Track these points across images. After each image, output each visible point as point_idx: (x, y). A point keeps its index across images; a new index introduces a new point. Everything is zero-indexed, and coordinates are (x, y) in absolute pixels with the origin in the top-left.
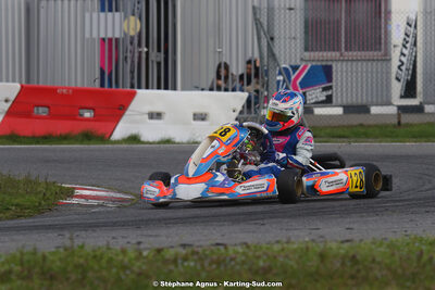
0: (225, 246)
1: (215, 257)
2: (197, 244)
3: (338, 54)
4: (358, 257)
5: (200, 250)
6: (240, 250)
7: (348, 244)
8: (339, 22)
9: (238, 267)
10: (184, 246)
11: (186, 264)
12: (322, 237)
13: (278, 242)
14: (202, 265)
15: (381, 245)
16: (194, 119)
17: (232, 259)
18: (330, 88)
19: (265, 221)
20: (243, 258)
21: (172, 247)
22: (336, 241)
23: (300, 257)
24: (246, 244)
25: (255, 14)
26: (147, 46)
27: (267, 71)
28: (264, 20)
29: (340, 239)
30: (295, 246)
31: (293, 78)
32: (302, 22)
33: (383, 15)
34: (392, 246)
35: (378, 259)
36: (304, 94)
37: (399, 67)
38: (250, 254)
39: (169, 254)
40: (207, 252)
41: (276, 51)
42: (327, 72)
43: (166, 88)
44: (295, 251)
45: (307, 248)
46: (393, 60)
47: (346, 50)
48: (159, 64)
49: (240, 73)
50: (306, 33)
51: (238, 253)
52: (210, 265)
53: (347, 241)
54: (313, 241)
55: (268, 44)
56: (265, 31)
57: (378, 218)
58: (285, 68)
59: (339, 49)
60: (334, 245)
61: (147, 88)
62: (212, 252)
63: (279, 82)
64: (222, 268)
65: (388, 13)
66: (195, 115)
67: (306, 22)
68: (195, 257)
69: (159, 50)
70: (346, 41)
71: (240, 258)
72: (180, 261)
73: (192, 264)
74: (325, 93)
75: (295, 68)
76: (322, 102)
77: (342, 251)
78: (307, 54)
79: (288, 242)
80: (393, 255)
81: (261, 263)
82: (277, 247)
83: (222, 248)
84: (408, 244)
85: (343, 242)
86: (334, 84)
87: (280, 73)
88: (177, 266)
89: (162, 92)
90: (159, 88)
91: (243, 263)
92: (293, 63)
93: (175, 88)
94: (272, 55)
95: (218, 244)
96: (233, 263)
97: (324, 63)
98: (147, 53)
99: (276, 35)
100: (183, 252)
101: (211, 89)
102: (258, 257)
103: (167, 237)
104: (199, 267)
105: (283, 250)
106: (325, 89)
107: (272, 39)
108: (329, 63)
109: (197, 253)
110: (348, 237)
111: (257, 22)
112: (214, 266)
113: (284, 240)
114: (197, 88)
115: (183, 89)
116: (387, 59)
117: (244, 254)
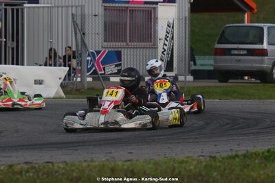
0: (52, 163)
1: (46, 170)
2: (35, 162)
3: (125, 44)
4: (135, 171)
5: (36, 166)
6: (62, 166)
7: (129, 162)
8: (126, 24)
9: (60, 177)
10: (26, 163)
11: (27, 174)
12: (113, 158)
13: (85, 161)
14: (38, 175)
15: (149, 163)
16: (35, 84)
17: (57, 172)
18: (120, 65)
19: (79, 148)
20: (63, 171)
21: (19, 164)
22: (122, 161)
23: (99, 171)
24: (65, 162)
25: (73, 18)
26: (6, 38)
27: (81, 54)
28: (79, 22)
29: (124, 159)
30: (96, 164)
31: (97, 58)
32: (103, 24)
33: (153, 20)
34: (156, 164)
35: (148, 172)
36: (104, 68)
37: (163, 53)
38: (68, 168)
39: (17, 168)
40: (41, 167)
41: (86, 42)
42: (118, 55)
43: (17, 64)
44: (96, 167)
45: (104, 165)
46: (159, 48)
47: (130, 41)
48: (13, 49)
49: (64, 54)
50: (105, 30)
51: (60, 168)
52: (43, 175)
53: (129, 161)
54: (108, 160)
55: (82, 37)
56: (79, 29)
57: (147, 146)
58: (92, 52)
59: (125, 41)
60: (120, 163)
61: (5, 64)
62: (44, 167)
63: (88, 60)
64: (50, 177)
65: (156, 19)
66: (35, 81)
67: (105, 24)
68: (33, 170)
69: (13, 40)
70: (130, 36)
71: (62, 171)
72: (24, 173)
73: (31, 175)
74: (117, 68)
75: (98, 52)
76: (115, 74)
77: (125, 167)
78: (105, 44)
79: (92, 161)
80: (157, 169)
81: (75, 174)
82: (85, 164)
83: (50, 165)
84: (166, 163)
85: (126, 161)
86: (122, 62)
87: (89, 56)
88: (22, 176)
89: (15, 66)
90: (13, 64)
91: (63, 174)
92: (97, 49)
93: (23, 64)
94: (84, 44)
95: (48, 162)
96: (57, 174)
97: (116, 50)
98: (5, 42)
99: (86, 32)
100: (26, 167)
101: (46, 65)
102: (73, 171)
103: (16, 157)
104: (35, 176)
105: (88, 166)
106: (116, 66)
107: (84, 34)
108: (120, 49)
109: (35, 168)
110: (130, 158)
111: (74, 23)
112: (45, 176)
113: (89, 160)
114: (37, 64)
115: (28, 65)
116: (155, 47)
117: (64, 168)
